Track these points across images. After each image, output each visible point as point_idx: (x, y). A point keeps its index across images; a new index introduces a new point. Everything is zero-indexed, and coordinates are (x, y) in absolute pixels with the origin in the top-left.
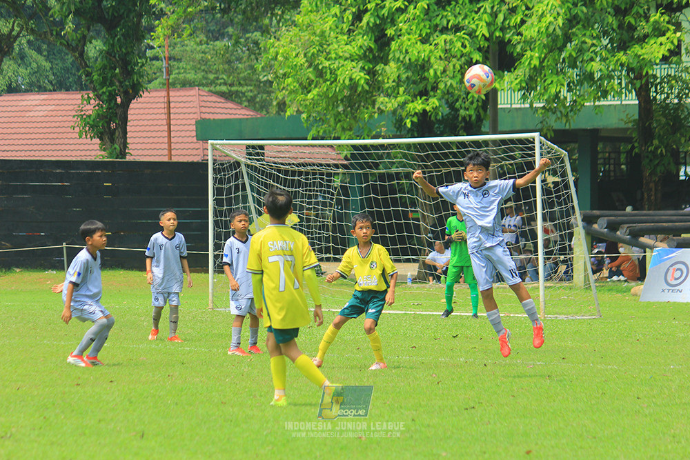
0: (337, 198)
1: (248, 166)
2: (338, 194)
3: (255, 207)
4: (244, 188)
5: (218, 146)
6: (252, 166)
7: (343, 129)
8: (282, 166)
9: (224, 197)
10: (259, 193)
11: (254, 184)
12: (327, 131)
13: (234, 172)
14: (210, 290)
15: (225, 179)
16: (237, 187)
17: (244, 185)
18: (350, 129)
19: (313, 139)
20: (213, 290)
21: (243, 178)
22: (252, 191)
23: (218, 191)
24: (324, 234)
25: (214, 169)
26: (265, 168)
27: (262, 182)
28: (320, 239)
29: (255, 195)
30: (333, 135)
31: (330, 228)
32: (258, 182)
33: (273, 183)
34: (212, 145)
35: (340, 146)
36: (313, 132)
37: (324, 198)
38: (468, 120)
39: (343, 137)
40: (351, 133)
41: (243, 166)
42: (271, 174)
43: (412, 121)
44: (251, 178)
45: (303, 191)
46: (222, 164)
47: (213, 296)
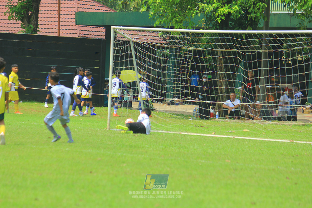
0: (191, 64)
1: (134, 43)
2: (192, 62)
3: (137, 68)
4: (131, 57)
5: (117, 30)
6: (137, 43)
7: (177, 22)
8: (155, 44)
9: (119, 61)
10: (140, 59)
11: (138, 54)
12: (166, 22)
13: (126, 46)
14: (108, 118)
15: (120, 50)
16: (127, 55)
17: (131, 54)
18: (181, 22)
19: (157, 27)
20: (110, 117)
21: (131, 50)
22: (136, 58)
23: (116, 57)
24: (185, 85)
25: (114, 44)
26: (145, 45)
27: (143, 53)
28: (182, 88)
29: (138, 61)
30: (170, 26)
31: (189, 82)
32: (140, 53)
33: (150, 54)
34: (114, 29)
35: (173, 32)
36: (157, 23)
37: (183, 64)
38: (253, 20)
39: (176, 27)
40: (181, 24)
41: (131, 43)
42: (149, 48)
43: (221, 19)
44: (136, 50)
45: (169, 59)
46: (119, 41)
47: (110, 121)
